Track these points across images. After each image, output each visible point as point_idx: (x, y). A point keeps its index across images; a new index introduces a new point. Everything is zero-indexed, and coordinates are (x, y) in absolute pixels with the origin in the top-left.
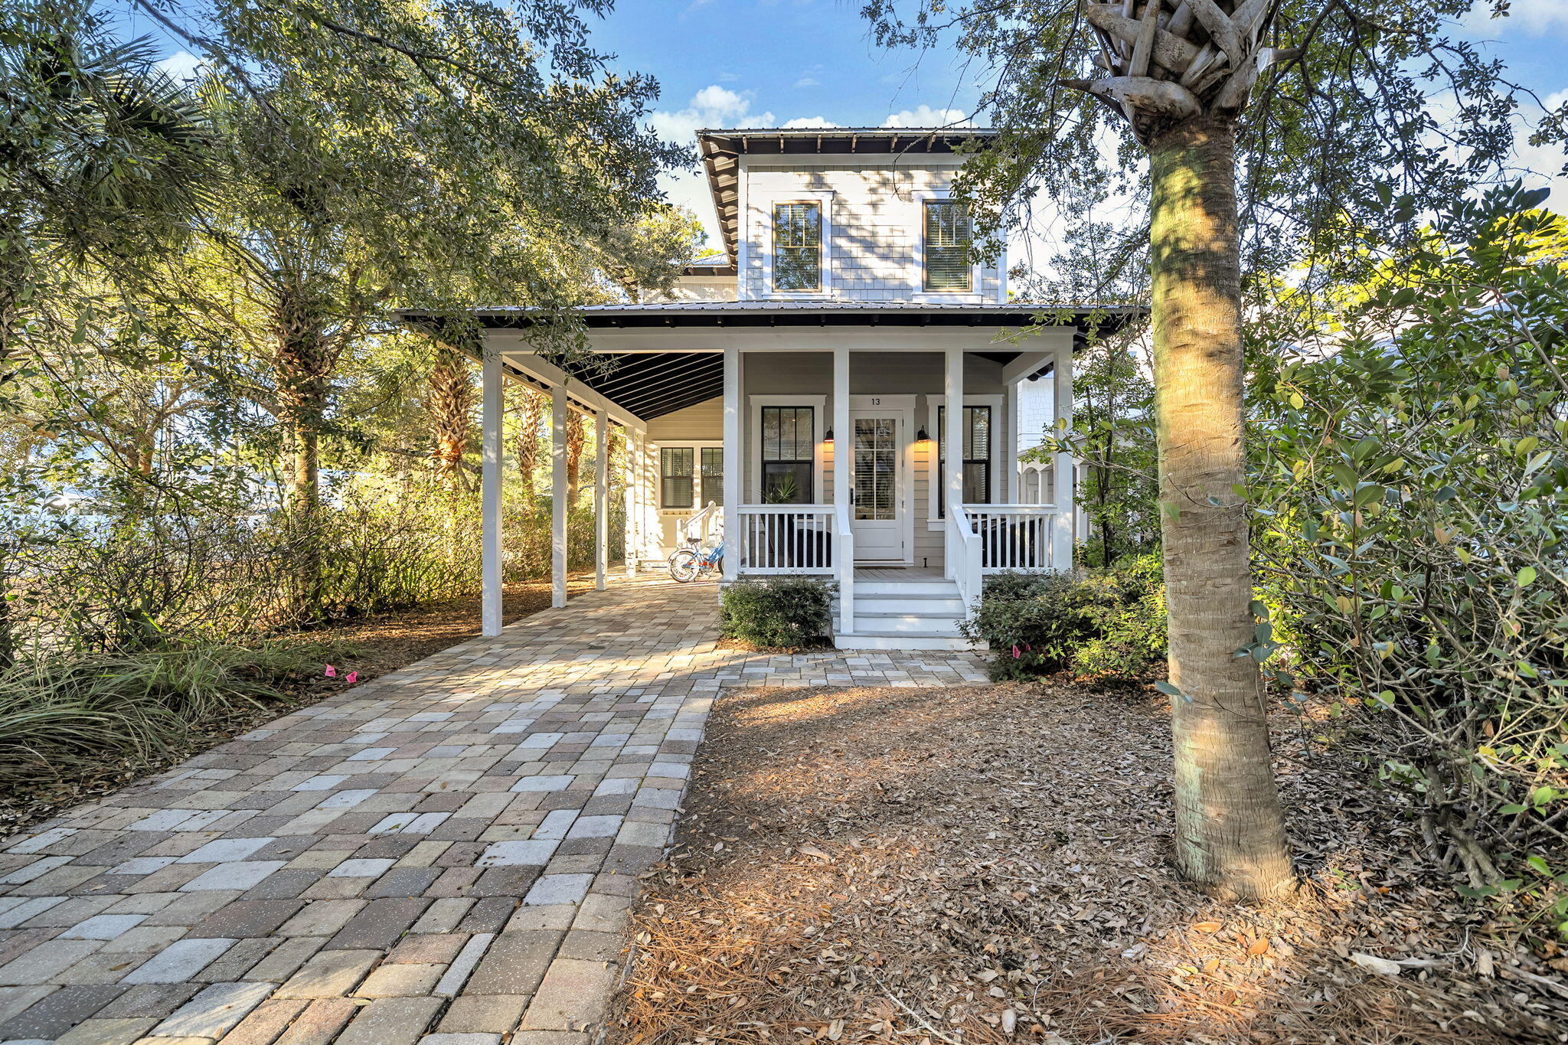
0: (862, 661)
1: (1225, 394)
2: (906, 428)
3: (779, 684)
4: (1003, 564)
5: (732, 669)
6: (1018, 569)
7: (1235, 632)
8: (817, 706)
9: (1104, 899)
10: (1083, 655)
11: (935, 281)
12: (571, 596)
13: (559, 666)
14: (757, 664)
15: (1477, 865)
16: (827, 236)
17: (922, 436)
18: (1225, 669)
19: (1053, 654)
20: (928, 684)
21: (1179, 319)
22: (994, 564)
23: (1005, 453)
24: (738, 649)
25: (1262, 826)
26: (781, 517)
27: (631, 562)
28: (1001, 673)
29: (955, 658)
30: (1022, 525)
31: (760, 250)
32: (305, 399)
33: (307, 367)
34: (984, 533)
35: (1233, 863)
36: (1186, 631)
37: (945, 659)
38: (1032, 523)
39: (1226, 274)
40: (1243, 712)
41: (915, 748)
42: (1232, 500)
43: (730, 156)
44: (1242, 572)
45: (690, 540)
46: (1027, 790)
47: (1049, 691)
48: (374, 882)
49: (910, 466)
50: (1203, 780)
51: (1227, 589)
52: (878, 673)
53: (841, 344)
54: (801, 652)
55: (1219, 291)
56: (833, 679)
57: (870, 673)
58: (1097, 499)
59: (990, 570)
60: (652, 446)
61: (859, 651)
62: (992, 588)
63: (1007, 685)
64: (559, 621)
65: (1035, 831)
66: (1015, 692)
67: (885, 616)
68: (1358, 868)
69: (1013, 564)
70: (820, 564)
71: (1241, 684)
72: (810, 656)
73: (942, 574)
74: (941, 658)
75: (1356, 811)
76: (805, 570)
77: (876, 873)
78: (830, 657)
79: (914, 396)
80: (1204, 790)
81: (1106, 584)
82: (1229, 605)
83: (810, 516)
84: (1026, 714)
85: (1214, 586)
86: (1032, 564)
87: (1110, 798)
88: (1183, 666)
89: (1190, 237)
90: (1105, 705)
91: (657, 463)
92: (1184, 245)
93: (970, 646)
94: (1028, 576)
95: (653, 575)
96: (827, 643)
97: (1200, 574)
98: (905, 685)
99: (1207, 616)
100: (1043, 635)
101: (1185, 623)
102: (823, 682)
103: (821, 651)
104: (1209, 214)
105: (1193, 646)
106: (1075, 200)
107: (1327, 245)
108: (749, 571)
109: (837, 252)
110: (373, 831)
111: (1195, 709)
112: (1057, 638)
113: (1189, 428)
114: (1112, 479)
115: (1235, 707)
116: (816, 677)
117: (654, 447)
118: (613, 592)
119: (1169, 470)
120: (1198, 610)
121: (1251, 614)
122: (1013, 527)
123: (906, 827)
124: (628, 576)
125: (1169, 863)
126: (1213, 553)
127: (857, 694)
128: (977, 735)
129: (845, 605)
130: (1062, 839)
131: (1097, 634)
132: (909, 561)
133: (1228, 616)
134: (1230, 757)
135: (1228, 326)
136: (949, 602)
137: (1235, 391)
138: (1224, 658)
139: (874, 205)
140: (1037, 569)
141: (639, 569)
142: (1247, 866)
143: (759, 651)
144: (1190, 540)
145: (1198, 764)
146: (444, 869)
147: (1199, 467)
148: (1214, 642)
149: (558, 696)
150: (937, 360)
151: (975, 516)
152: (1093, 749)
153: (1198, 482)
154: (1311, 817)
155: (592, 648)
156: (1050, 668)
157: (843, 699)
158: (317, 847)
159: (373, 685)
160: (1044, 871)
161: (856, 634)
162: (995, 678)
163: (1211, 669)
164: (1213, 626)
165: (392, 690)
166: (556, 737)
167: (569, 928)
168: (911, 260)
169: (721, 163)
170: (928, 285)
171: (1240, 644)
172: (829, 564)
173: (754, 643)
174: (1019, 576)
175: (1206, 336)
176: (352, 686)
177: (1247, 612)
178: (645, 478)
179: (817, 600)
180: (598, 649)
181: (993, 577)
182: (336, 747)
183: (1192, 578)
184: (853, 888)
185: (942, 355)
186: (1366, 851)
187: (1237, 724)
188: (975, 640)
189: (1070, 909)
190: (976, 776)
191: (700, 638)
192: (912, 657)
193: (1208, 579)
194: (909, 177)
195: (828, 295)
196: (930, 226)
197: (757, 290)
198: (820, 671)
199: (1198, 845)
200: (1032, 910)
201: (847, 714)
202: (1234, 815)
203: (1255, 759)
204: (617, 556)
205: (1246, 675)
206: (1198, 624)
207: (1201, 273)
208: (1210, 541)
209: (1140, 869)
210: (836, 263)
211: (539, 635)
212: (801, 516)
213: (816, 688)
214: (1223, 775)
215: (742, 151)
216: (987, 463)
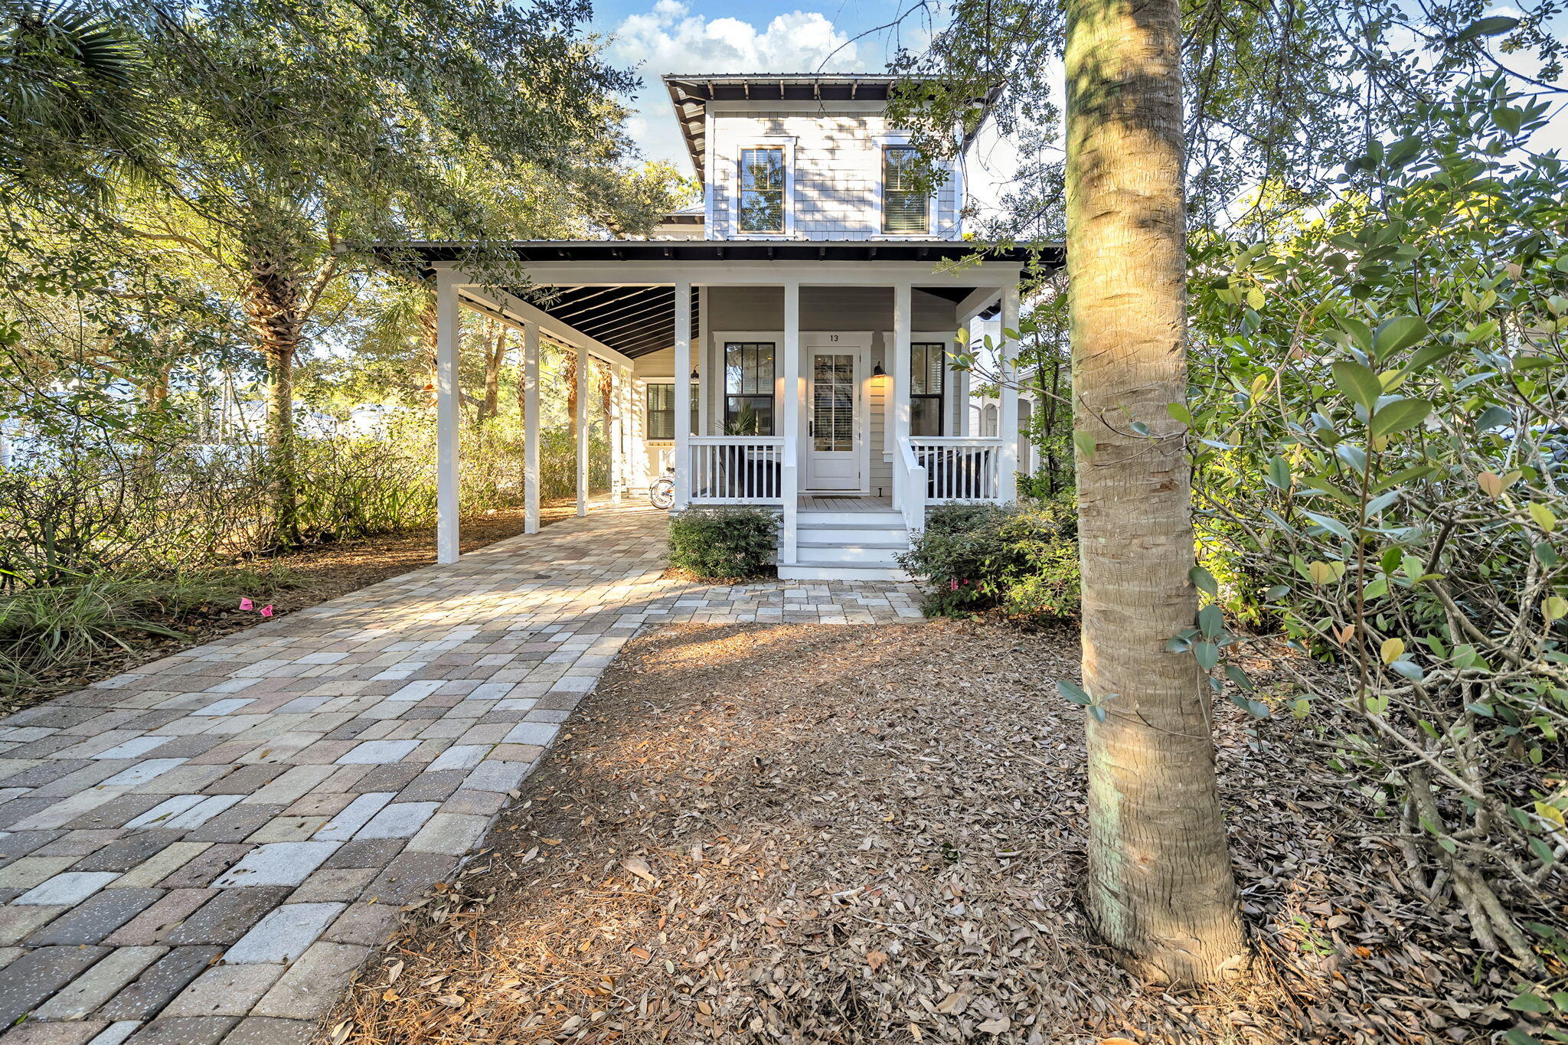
0: (801, 593)
1: (1161, 278)
2: (863, 364)
3: (704, 621)
4: (949, 495)
5: (665, 602)
6: (963, 501)
7: (1170, 610)
8: (737, 644)
9: (985, 972)
10: (1016, 593)
11: (892, 224)
12: (544, 523)
13: (493, 598)
14: (693, 596)
15: (1483, 909)
16: (790, 183)
17: (878, 371)
18: (1155, 662)
19: (987, 590)
20: (857, 620)
21: (1100, 177)
22: (940, 495)
23: (958, 388)
24: (682, 579)
25: (1202, 881)
26: (732, 448)
27: (617, 489)
28: (934, 608)
29: (895, 590)
30: (969, 457)
31: (726, 193)
32: (277, 333)
33: (276, 300)
34: (931, 464)
35: (1163, 929)
36: (1103, 606)
37: (884, 590)
38: (978, 455)
39: (1164, 111)
40: (1180, 721)
41: (817, 704)
42: (1169, 428)
43: (698, 103)
44: (1180, 528)
45: (669, 469)
46: (926, 768)
47: (979, 631)
48: (66, 912)
49: (867, 400)
50: (1124, 809)
51: (1160, 550)
52: (812, 608)
53: (791, 278)
54: (742, 583)
55: (1155, 131)
56: (765, 614)
57: (804, 607)
58: (1044, 432)
59: (936, 501)
60: (639, 382)
61: (801, 582)
62: (937, 520)
63: (939, 622)
64: (522, 548)
65: (920, 839)
66: (945, 630)
67: (830, 546)
68: (1325, 908)
69: (959, 495)
70: (769, 495)
71: (1176, 683)
72: (750, 587)
73: (890, 505)
74: (880, 589)
75: (1314, 805)
76: (756, 500)
77: (704, 908)
78: (771, 588)
79: (871, 333)
80: (1125, 823)
81: (1043, 518)
82: (1162, 573)
83: (770, 448)
84: (951, 656)
85: (1142, 546)
86: (977, 495)
87: (1021, 783)
88: (1099, 652)
89: (1116, 56)
90: (1037, 647)
91: (644, 397)
92: (1108, 72)
93: (910, 578)
94: (971, 507)
95: (638, 502)
96: (771, 571)
97: (1123, 529)
98: (834, 620)
99: (1132, 588)
100: (977, 570)
101: (1102, 595)
102: (750, 618)
103: (763, 582)
104: (1142, 25)
105: (1112, 627)
106: (1026, 141)
107: (1278, 166)
108: (699, 501)
109: (800, 198)
110: (131, 825)
111: (1114, 717)
112: (991, 573)
113: (1111, 329)
114: (1058, 412)
115: (1167, 715)
116: (745, 612)
117: (641, 384)
118: (591, 518)
119: (1084, 388)
120: (1120, 578)
121: (1193, 586)
122: (959, 460)
123: (768, 827)
124: (613, 502)
125: (1079, 905)
126: (1141, 501)
127: (780, 633)
128: (889, 687)
129: (789, 535)
130: (950, 854)
131: (1033, 570)
132: (865, 490)
133: (1161, 588)
134: (1160, 783)
135: (1166, 185)
136: (894, 533)
137: (1174, 276)
138: (1153, 646)
139: (832, 151)
140: (981, 501)
141: (626, 495)
142: (1180, 936)
143: (701, 581)
144: (1110, 483)
145: (1119, 788)
146: (169, 890)
147: (1123, 383)
148: (1142, 625)
149: (471, 631)
150: (886, 295)
151: (922, 448)
152: (1014, 708)
153: (1122, 403)
154: (1259, 816)
155: (539, 577)
156: (983, 604)
157: (764, 638)
158: (39, 852)
159: (290, 619)
160: (917, 910)
161: (799, 563)
162: (928, 613)
163: (1136, 661)
164: (1139, 601)
165: (306, 624)
166: (436, 684)
167: (247, 1015)
168: (870, 204)
169: (690, 109)
170: (887, 228)
171: (1174, 628)
172: (778, 495)
173: (696, 573)
174: (962, 507)
175: (1135, 197)
176: (267, 620)
177: (1186, 584)
178: (632, 411)
179: (762, 530)
180: (542, 579)
181: (937, 508)
182: (193, 696)
183: (1112, 535)
184: (663, 936)
185: (891, 290)
186: (1333, 876)
187: (1167, 739)
188: (915, 572)
189: (936, 989)
190: (875, 745)
191: (650, 566)
192: (851, 589)
193: (1134, 537)
194: (863, 124)
195: (790, 234)
196: (889, 171)
197: (723, 231)
198: (753, 606)
199: (1115, 895)
200: (887, 988)
201: (761, 659)
202: (1165, 862)
203: (1194, 787)
204: (601, 483)
205: (1185, 671)
206: (1120, 598)
207: (1129, 107)
208: (1139, 484)
209: (1041, 915)
210: (799, 206)
211: (493, 563)
212: (751, 448)
213: (741, 626)
214: (1152, 807)
215: (708, 97)
216: (941, 398)
